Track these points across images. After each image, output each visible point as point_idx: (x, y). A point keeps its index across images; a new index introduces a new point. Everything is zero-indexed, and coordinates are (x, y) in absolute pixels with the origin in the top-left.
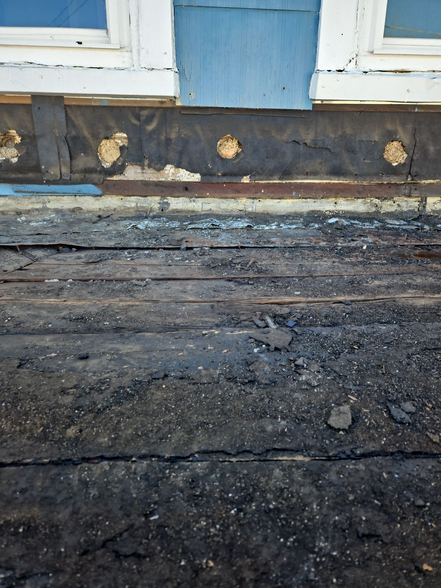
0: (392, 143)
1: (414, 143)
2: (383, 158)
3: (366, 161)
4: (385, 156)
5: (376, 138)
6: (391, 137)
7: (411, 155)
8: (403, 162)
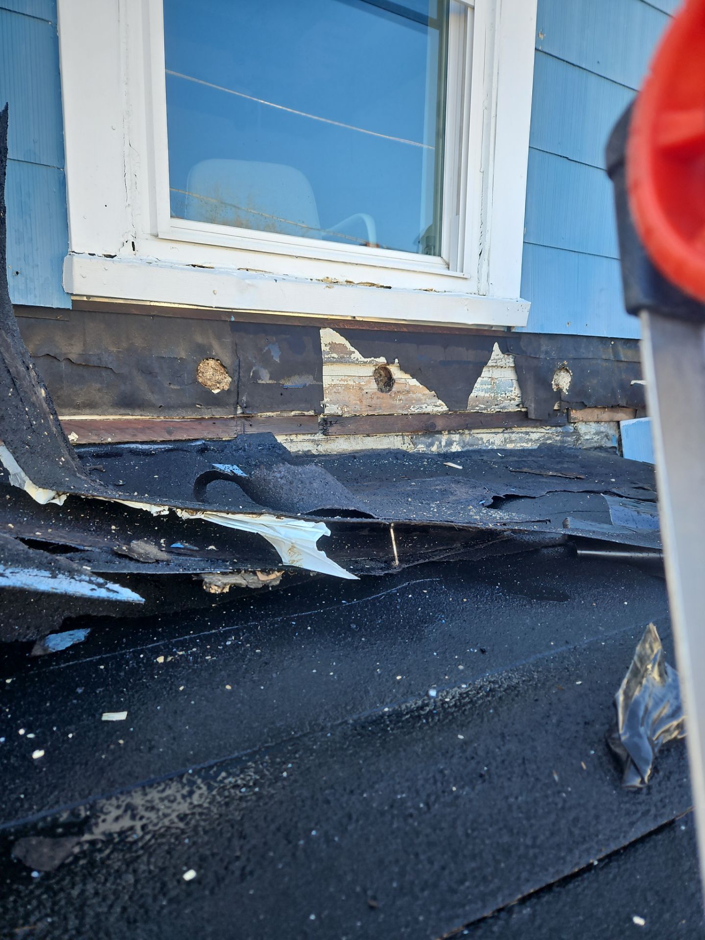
0: (207, 362)
1: (237, 363)
2: (198, 382)
3: (172, 386)
4: (200, 380)
5: (183, 355)
6: (205, 354)
7: (236, 378)
8: (226, 388)
